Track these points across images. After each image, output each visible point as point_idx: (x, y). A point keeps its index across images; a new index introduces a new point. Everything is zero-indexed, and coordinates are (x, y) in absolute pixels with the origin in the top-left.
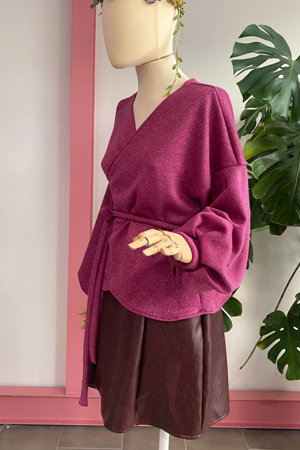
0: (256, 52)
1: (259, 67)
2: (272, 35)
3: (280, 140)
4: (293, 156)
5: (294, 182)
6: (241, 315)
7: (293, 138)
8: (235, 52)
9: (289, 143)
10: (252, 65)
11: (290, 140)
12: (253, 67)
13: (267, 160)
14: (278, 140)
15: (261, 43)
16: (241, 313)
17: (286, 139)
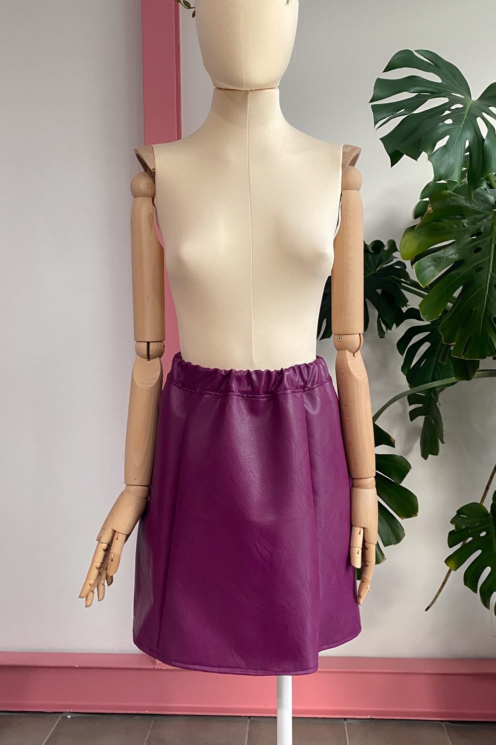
0: (412, 91)
1: (414, 112)
2: (436, 63)
3: (457, 225)
4: (480, 249)
5: (484, 290)
6: (416, 516)
7: (479, 221)
8: (376, 93)
9: (473, 229)
10: (404, 110)
11: (474, 224)
12: (405, 113)
13: (440, 258)
14: (455, 226)
15: (419, 77)
16: (417, 512)
17: (467, 224)
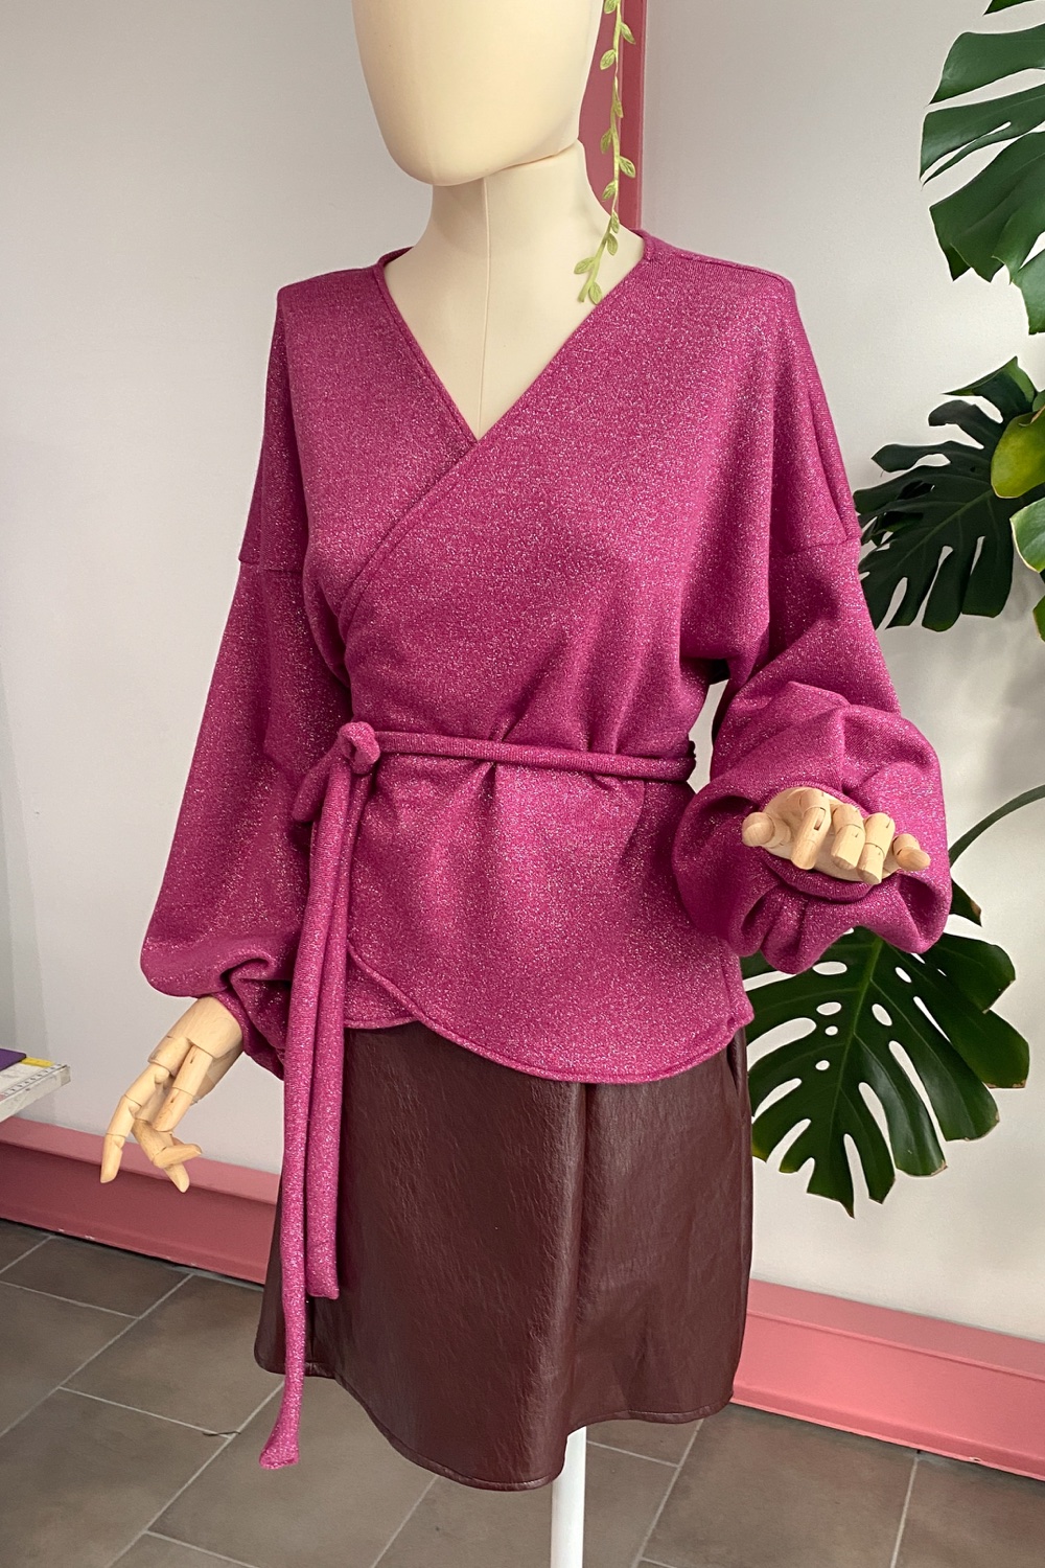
1: (1035, 130)
6: (1023, 1086)
8: (950, 75)
10: (1008, 124)
12: (1012, 132)
16: (1025, 1077)
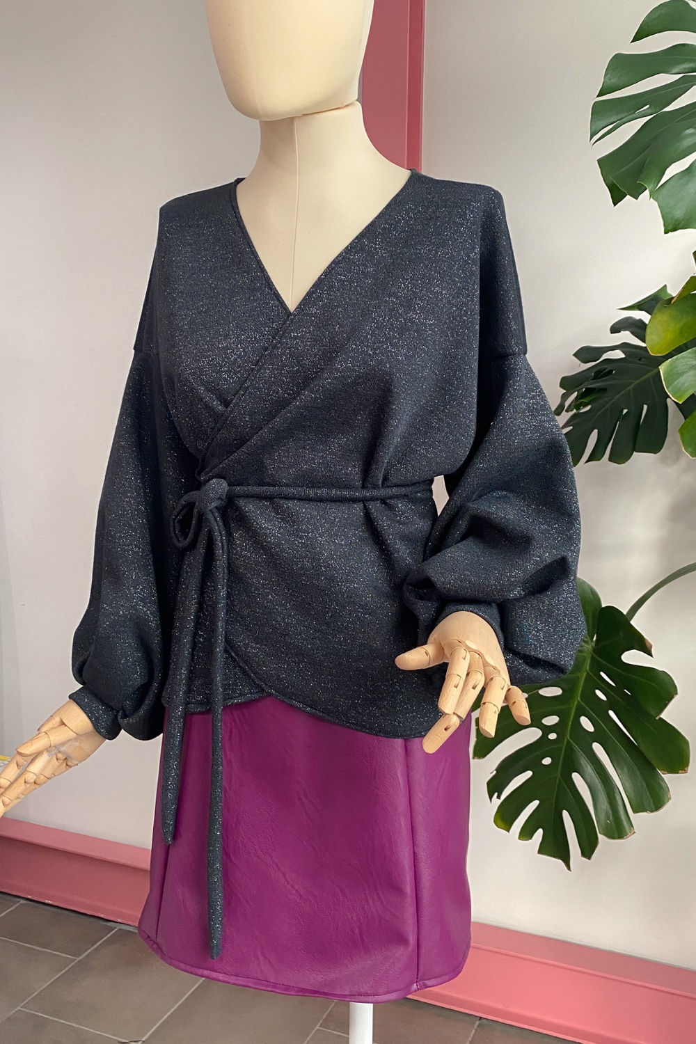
0: (675, 70)
1: (666, 110)
6: (686, 772)
8: (608, 80)
10: (648, 106)
12: (650, 111)
16: (688, 765)
